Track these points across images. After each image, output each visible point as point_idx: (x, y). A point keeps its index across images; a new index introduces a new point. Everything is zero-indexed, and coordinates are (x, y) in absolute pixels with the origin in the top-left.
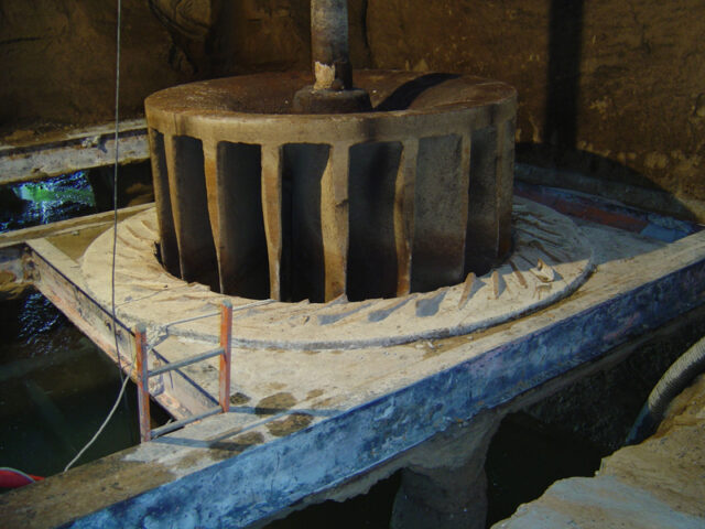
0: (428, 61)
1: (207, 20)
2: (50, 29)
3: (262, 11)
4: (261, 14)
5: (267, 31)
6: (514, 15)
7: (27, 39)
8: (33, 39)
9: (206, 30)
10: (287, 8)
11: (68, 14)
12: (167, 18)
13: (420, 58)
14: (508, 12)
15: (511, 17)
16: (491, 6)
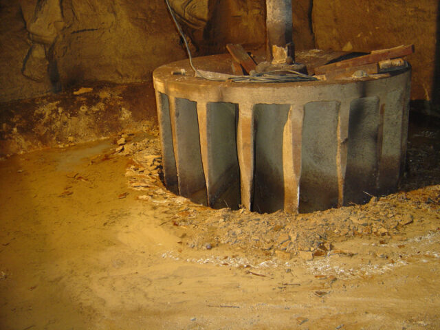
0: (353, 43)
1: (205, 17)
2: (103, 23)
3: (242, 10)
4: (241, 13)
5: (245, 24)
6: (411, 11)
7: (89, 30)
8: (93, 30)
9: (204, 23)
10: (258, 8)
11: (114, 13)
12: (179, 15)
13: (347, 41)
14: (408, 9)
15: (410, 13)
16: (396, 5)
